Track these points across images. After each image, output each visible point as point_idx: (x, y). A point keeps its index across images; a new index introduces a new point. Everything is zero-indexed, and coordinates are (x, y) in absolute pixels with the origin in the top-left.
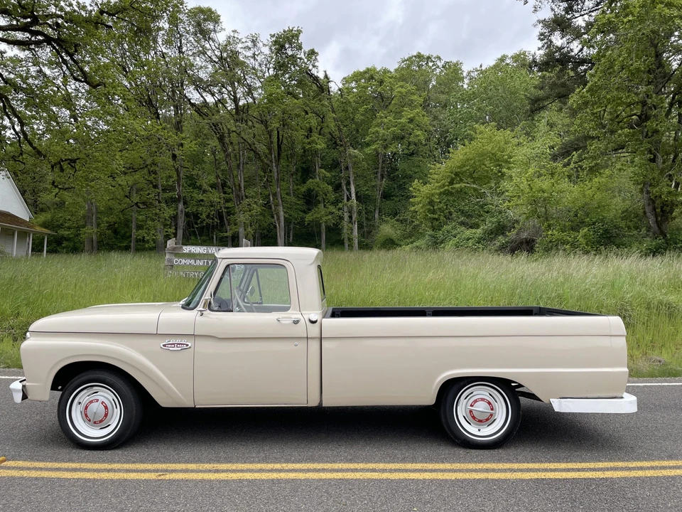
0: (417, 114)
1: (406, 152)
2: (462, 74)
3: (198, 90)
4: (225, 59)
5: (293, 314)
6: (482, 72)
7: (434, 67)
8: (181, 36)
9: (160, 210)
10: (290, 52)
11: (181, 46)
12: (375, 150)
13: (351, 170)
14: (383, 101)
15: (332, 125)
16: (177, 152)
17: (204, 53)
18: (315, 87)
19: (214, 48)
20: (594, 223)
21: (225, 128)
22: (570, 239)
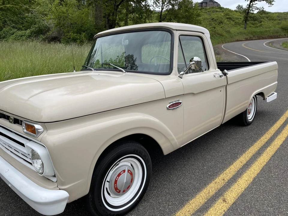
22: (78, 37)
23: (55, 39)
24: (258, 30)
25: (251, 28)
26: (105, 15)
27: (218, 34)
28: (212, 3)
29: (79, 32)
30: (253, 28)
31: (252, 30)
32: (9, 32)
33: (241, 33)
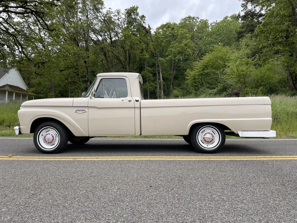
0: (189, 42)
1: (184, 59)
2: (208, 25)
3: (95, 34)
4: (106, 20)
5: (129, 98)
6: (217, 23)
7: (196, 22)
8: (87, 11)
9: (80, 85)
10: (133, 17)
11: (87, 15)
12: (171, 58)
13: (160, 67)
14: (174, 37)
15: (152, 48)
16: (86, 60)
17: (97, 18)
18: (144, 31)
19: (101, 16)
20: (265, 85)
21: (106, 50)
22: (255, 92)
32: (203, 91)
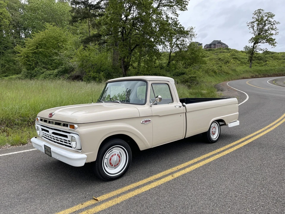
22: (98, 76)
23: (78, 78)
24: (263, 68)
25: (256, 67)
26: (120, 58)
27: (224, 72)
28: (220, 44)
29: (98, 71)
30: (259, 67)
31: (257, 68)
32: (40, 71)
33: (247, 71)
